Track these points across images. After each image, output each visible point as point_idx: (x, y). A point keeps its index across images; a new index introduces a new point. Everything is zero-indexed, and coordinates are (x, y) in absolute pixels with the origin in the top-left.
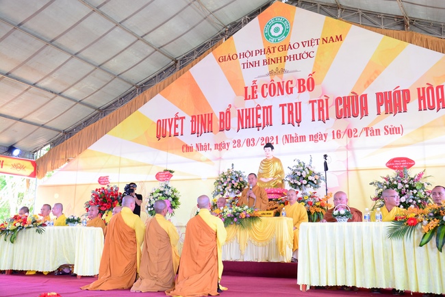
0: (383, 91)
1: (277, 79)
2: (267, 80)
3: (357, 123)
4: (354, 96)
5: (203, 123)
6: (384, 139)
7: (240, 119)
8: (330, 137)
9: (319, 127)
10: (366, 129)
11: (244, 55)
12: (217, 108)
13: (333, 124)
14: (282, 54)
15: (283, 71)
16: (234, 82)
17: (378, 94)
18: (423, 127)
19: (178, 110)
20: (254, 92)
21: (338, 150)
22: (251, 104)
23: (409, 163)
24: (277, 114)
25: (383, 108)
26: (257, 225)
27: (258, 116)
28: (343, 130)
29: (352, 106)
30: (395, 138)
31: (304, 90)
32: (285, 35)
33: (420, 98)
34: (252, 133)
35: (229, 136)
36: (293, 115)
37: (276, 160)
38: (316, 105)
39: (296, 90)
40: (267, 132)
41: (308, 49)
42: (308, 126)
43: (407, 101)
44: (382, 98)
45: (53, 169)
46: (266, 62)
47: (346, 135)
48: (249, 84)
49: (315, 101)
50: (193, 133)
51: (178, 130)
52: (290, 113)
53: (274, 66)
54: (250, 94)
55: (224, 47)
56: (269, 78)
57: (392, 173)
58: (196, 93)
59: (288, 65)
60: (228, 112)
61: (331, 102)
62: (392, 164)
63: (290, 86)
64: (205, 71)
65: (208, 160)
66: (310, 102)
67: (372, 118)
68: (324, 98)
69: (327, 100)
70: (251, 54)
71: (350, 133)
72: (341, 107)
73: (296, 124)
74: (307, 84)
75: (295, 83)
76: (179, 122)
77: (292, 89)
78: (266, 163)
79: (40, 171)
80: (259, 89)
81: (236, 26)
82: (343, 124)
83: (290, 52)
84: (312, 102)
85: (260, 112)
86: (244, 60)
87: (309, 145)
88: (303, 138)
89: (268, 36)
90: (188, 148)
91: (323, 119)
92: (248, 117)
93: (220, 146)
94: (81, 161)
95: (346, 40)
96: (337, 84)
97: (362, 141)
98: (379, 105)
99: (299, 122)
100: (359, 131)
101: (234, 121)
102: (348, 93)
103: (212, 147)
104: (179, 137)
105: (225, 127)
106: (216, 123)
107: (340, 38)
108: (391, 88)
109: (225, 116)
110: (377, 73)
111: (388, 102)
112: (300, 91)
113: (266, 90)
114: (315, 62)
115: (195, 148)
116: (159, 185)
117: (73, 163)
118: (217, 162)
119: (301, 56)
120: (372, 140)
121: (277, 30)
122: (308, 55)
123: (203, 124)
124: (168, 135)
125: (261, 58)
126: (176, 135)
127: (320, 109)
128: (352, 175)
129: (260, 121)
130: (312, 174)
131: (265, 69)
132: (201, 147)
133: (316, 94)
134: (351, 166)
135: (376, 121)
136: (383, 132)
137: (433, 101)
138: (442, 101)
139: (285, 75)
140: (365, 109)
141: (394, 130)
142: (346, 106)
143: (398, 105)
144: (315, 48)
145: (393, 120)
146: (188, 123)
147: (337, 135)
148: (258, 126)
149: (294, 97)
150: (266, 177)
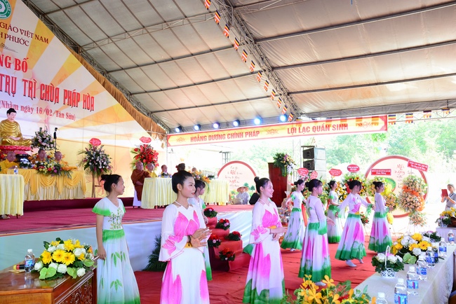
0: (68, 90)
3: (53, 106)
4: (52, 87)
6: (66, 121)
8: (35, 111)
9: (27, 102)
10: (57, 112)
13: (37, 102)
15: (3, 45)
17: (65, 91)
18: (84, 119)
23: (99, 142)
25: (67, 100)
28: (44, 109)
29: (49, 93)
30: (71, 122)
31: (19, 69)
32: (7, 15)
33: (84, 101)
36: (10, 86)
38: (27, 84)
39: (13, 66)
41: (25, 38)
42: (19, 99)
43: (78, 101)
44: (67, 94)
47: (45, 113)
49: (27, 81)
52: (7, 83)
59: (8, 42)
61: (38, 86)
63: (8, 61)
66: (23, 80)
67: (61, 105)
68: (33, 81)
69: (35, 83)
71: (48, 111)
72: (44, 92)
73: (11, 94)
74: (22, 66)
75: (13, 60)
77: (10, 64)
82: (44, 104)
83: (10, 33)
84: (25, 81)
87: (20, 113)
91: (32, 97)
95: (50, 44)
97: (55, 121)
98: (65, 98)
99: (14, 93)
100: (53, 112)
102: (48, 84)
107: (47, 41)
108: (71, 89)
110: (66, 76)
111: (70, 98)
112: (16, 69)
114: (29, 51)
119: (19, 41)
122: (25, 43)
127: (30, 88)
133: (28, 76)
135: (62, 108)
136: (65, 116)
137: (89, 104)
138: (92, 106)
139: (5, 50)
140: (57, 98)
141: (71, 117)
142: (47, 92)
143: (74, 101)
144: (30, 39)
145: (71, 110)
147: (40, 111)
149: (11, 72)
150: (14, 136)
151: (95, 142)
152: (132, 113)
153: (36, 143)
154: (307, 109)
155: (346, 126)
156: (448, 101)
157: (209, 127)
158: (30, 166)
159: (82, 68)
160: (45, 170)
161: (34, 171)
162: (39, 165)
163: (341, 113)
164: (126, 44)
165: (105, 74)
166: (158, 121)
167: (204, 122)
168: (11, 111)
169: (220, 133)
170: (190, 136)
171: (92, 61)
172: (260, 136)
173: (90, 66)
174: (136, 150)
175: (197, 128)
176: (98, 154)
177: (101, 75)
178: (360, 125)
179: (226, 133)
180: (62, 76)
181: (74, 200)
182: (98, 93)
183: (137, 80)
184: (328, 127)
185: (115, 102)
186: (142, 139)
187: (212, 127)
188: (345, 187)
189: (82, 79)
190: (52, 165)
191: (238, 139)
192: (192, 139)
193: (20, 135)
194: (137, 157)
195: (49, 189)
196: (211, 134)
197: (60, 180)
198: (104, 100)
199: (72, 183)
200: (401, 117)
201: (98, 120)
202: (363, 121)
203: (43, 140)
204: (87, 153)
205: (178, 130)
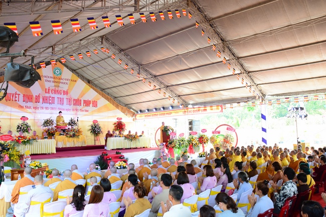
1: (57, 89)
2: (54, 88)
3: (79, 107)
4: (78, 100)
6: (84, 113)
7: (43, 99)
8: (71, 110)
9: (69, 107)
10: (81, 109)
11: (46, 77)
12: (34, 94)
13: (72, 107)
14: (59, 81)
15: (59, 86)
16: (42, 86)
17: (84, 100)
18: (93, 111)
19: (16, 90)
20: (49, 91)
21: (73, 114)
22: (47, 95)
24: (56, 100)
25: (85, 105)
27: (50, 100)
28: (75, 109)
29: (77, 102)
30: (87, 113)
32: (60, 75)
33: (93, 104)
34: (47, 105)
35: (39, 105)
39: (62, 94)
40: (52, 106)
41: (67, 82)
42: (65, 106)
43: (90, 104)
46: (54, 82)
48: (47, 88)
50: (24, 101)
51: (17, 99)
52: (60, 101)
53: (56, 84)
54: (47, 91)
59: (61, 85)
60: (39, 96)
61: (72, 100)
65: (30, 113)
67: (82, 107)
68: (70, 98)
70: (48, 77)
71: (77, 110)
74: (66, 93)
75: (62, 91)
76: (16, 96)
78: (59, 117)
80: (51, 90)
82: (75, 107)
83: (61, 81)
84: (67, 99)
85: (51, 98)
86: (45, 79)
87: (65, 112)
89: (55, 73)
90: (22, 107)
91: (70, 105)
92: (46, 100)
93: (35, 108)
95: (77, 82)
96: (75, 95)
97: (79, 113)
98: (84, 103)
99: (63, 104)
100: (79, 110)
101: (41, 100)
102: (77, 98)
103: (32, 108)
105: (37, 101)
106: (34, 99)
107: (76, 81)
108: (87, 100)
109: (38, 98)
110: (84, 94)
111: (86, 103)
112: (64, 95)
113: (53, 92)
114: (69, 87)
115: (24, 107)
118: (34, 114)
119: (65, 83)
120: (81, 113)
121: (57, 72)
122: (67, 84)
123: (28, 98)
124: (11, 100)
125: (52, 80)
126: (16, 101)
127: (69, 101)
129: (51, 101)
131: (53, 84)
132: (27, 107)
133: (68, 97)
135: (83, 108)
136: (84, 111)
137: (95, 104)
138: (97, 105)
139: (59, 88)
140: (81, 104)
141: (87, 111)
142: (76, 102)
143: (88, 104)
144: (69, 82)
145: (87, 108)
146: (21, 97)
147: (73, 110)
148: (50, 103)
149: (62, 96)
150: (61, 122)
151: (95, 122)
152: (117, 107)
153: (69, 124)
154: (191, 102)
155: (206, 110)
156: (248, 98)
157: (152, 110)
158: (63, 135)
159: (92, 90)
160: (69, 136)
161: (65, 136)
162: (67, 134)
163: (205, 104)
164: (107, 79)
165: (103, 91)
166: (131, 108)
167: (150, 108)
168: (60, 112)
169: (156, 113)
170: (144, 115)
171: (96, 86)
172: (172, 115)
173: (95, 88)
174: (115, 123)
175: (147, 111)
176: (96, 127)
177: (101, 91)
178: (212, 109)
179: (158, 113)
180: (83, 94)
181: (82, 147)
182: (99, 99)
183: (116, 92)
184: (199, 110)
185: (107, 102)
186: (117, 119)
187: (153, 111)
188: (198, 140)
189: (92, 94)
190: (72, 133)
191: (163, 116)
192: (145, 116)
193: (64, 121)
194: (115, 127)
195: (70, 143)
196: (153, 114)
197: (75, 139)
198: (102, 102)
199: (80, 140)
200: (228, 106)
201: (100, 111)
202: (213, 108)
203: (72, 123)
204: (92, 126)
205: (139, 112)
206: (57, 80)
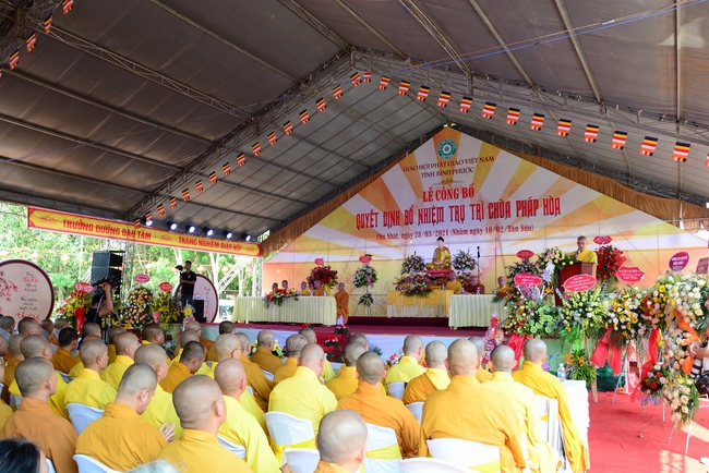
0: (521, 200)
1: (447, 187)
3: (503, 222)
4: (501, 203)
5: (393, 217)
6: (521, 234)
7: (420, 216)
8: (484, 232)
9: (476, 224)
10: (509, 226)
11: (423, 167)
12: (403, 207)
13: (486, 222)
14: (450, 168)
15: (451, 181)
16: (416, 187)
17: (518, 202)
18: (546, 227)
19: (373, 207)
20: (430, 196)
21: (490, 241)
22: (428, 205)
23: (530, 254)
24: (447, 212)
25: (520, 212)
26: (431, 295)
27: (434, 215)
28: (493, 227)
29: (499, 210)
30: (528, 234)
31: (467, 197)
32: (453, 154)
33: (545, 206)
34: (428, 227)
35: (413, 228)
36: (459, 214)
37: (446, 249)
38: (475, 208)
39: (461, 196)
40: (440, 226)
41: (470, 165)
42: (470, 223)
43: (536, 208)
44: (520, 205)
45: (274, 249)
46: (440, 173)
47: (495, 231)
48: (426, 189)
49: (474, 205)
50: (385, 225)
51: (374, 223)
52: (457, 213)
53: (445, 177)
54: (427, 197)
55: (407, 160)
56: (441, 186)
57: (520, 261)
58: (387, 194)
59: (456, 177)
60: (411, 210)
61: (486, 206)
62: (520, 254)
63: (457, 192)
64: (393, 177)
65: (397, 246)
67: (513, 219)
68: (480, 203)
69: (482, 205)
70: (428, 166)
71: (498, 229)
72: (492, 210)
73: (461, 221)
74: (469, 192)
75: (460, 190)
76: (374, 217)
77: (458, 195)
78: (438, 251)
79: (265, 254)
80: (434, 194)
81: (416, 144)
82: (493, 223)
83: (457, 167)
84: (472, 205)
85: (435, 211)
86: (422, 171)
87: (470, 237)
88: (466, 232)
89: (440, 154)
90: (381, 237)
91: (480, 218)
92: (426, 215)
93: (406, 236)
94: (298, 244)
95: (496, 160)
96: (490, 193)
97: (506, 235)
98: (518, 209)
99: (463, 219)
100: (504, 228)
101: (416, 218)
102: (497, 201)
104: (374, 228)
105: (409, 221)
106: (402, 219)
107: (492, 159)
108: (527, 199)
109: (409, 213)
110: (517, 186)
111: (524, 208)
112: (463, 197)
113: (440, 195)
114: (475, 176)
115: (386, 237)
116: (361, 265)
117: (291, 246)
118: (404, 248)
119: (465, 171)
120: (512, 235)
121: (447, 149)
122: (470, 170)
123: (393, 219)
124: (365, 226)
125: (438, 169)
126: (372, 226)
127: (478, 211)
128: (499, 259)
129: (435, 218)
130: (469, 260)
131: (439, 179)
132: (391, 236)
133: (475, 200)
134: (499, 253)
135: (516, 221)
136: (520, 229)
137: (553, 208)
138: (558, 208)
139: (453, 184)
140: (508, 212)
141: (528, 228)
142: (496, 209)
143: (530, 210)
144: (474, 165)
145: (527, 221)
146: (381, 217)
147: (489, 230)
148: (434, 222)
149: (458, 202)
159: (540, 170)
165: (574, 164)
173: (554, 164)
182: (565, 191)
185: (595, 195)
189: (541, 181)
198: (577, 195)
206: (447, 166)
